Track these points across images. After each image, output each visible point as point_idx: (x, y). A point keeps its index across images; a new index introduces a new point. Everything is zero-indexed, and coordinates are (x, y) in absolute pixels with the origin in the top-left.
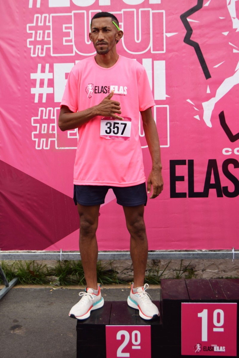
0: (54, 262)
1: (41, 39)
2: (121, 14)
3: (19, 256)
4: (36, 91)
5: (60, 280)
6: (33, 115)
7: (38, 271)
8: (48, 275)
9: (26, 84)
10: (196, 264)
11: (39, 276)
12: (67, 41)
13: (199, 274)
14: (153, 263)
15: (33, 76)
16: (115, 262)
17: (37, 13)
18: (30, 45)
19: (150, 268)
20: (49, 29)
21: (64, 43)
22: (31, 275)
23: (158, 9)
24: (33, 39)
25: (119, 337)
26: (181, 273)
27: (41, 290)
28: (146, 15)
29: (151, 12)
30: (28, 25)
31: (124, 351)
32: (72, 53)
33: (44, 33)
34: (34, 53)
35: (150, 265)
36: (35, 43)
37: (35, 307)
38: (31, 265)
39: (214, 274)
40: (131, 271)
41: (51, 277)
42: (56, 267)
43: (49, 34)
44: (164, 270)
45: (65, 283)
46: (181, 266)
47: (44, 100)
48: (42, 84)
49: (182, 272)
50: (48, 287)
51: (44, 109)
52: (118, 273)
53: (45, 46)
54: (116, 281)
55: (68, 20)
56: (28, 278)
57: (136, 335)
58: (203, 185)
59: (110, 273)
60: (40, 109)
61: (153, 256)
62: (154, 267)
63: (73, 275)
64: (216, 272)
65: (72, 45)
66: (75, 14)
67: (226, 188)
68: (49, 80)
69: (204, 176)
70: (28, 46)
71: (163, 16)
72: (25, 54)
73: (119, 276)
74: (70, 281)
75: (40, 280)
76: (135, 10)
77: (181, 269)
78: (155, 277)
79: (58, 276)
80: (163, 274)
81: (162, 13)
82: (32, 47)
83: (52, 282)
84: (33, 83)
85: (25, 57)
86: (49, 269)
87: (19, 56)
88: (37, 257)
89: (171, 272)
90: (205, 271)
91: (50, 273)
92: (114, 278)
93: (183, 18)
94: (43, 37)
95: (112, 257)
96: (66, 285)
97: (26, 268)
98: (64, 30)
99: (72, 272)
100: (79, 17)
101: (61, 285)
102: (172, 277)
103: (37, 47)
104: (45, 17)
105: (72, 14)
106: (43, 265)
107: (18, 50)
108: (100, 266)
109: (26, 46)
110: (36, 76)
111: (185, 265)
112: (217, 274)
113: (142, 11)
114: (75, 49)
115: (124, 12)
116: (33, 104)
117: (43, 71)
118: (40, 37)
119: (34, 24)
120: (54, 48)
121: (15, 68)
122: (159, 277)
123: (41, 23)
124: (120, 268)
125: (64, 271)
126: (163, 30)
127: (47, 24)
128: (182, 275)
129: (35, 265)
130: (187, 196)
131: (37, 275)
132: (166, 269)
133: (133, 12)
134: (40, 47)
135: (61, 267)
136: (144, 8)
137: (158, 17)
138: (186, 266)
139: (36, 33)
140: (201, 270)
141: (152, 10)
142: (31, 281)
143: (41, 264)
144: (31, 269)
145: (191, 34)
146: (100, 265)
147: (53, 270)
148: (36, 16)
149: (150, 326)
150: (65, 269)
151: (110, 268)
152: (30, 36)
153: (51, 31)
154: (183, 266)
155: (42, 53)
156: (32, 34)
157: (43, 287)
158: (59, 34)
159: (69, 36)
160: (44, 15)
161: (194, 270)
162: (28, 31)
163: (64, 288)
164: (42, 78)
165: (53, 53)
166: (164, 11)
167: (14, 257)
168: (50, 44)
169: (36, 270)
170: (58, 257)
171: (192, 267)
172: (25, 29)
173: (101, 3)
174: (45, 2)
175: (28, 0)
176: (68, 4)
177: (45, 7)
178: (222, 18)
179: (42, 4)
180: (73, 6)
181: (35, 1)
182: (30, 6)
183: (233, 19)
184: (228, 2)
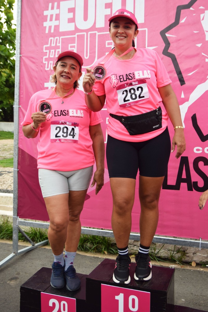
3: (31, 224)
13: (190, 256)
15: (46, 85)
17: (51, 36)
18: (45, 61)
20: (59, 48)
23: (142, 27)
24: (47, 57)
26: (175, 254)
30: (45, 46)
33: (55, 52)
34: (48, 68)
36: (48, 59)
39: (204, 258)
40: (134, 246)
43: (58, 52)
44: (160, 249)
46: (175, 248)
49: (175, 252)
55: (72, 40)
58: (176, 178)
62: (152, 245)
64: (205, 256)
66: (78, 36)
67: (196, 183)
69: (177, 171)
70: (44, 62)
71: (146, 33)
72: (42, 68)
77: (175, 250)
78: (152, 253)
80: (159, 252)
81: (145, 31)
82: (46, 62)
85: (41, 71)
87: (37, 69)
88: (43, 226)
89: (166, 252)
90: (195, 254)
93: (163, 33)
94: (55, 55)
95: (97, 233)
98: (69, 49)
100: (81, 38)
102: (167, 256)
103: (50, 62)
104: (57, 39)
105: (76, 36)
107: (37, 66)
109: (42, 62)
110: (48, 85)
112: (206, 258)
118: (52, 55)
119: (49, 45)
121: (34, 79)
122: (156, 254)
123: (53, 44)
126: (145, 45)
127: (58, 45)
128: (176, 255)
132: (162, 248)
134: (52, 62)
137: (141, 34)
138: (179, 248)
139: (50, 52)
140: (192, 252)
145: (169, 47)
148: (50, 39)
152: (46, 54)
153: (60, 50)
154: (177, 248)
156: (47, 52)
160: (56, 38)
161: (186, 252)
162: (44, 51)
166: (146, 29)
167: (27, 224)
171: (185, 249)
172: (43, 49)
173: (97, 26)
174: (57, 27)
175: (46, 27)
176: (73, 29)
177: (57, 32)
178: (195, 32)
179: (55, 30)
180: (77, 30)
181: (50, 27)
182: (47, 32)
183: (206, 32)
184: (201, 18)
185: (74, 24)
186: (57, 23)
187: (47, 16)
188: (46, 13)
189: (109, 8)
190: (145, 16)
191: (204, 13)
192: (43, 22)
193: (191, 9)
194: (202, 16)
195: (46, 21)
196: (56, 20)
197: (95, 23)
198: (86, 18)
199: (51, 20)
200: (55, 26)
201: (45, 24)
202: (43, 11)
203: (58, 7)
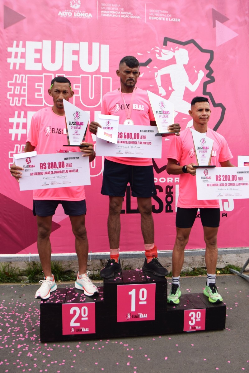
0: (25, 265)
1: (18, 93)
2: (80, 78)
4: (13, 131)
5: (29, 279)
6: (10, 150)
7: (12, 273)
8: (20, 276)
9: (5, 126)
10: (133, 264)
11: (13, 276)
12: (38, 95)
14: (101, 264)
15: (11, 120)
16: (72, 264)
17: (16, 73)
18: (9, 97)
19: (99, 268)
21: (36, 97)
22: (6, 275)
23: (107, 77)
24: (12, 93)
25: (72, 312)
27: (14, 286)
28: (97, 80)
29: (102, 78)
30: (9, 82)
31: (75, 322)
32: (42, 104)
33: (21, 89)
34: (13, 103)
35: (99, 266)
36: (13, 95)
37: (9, 298)
38: (6, 268)
41: (22, 277)
42: (26, 269)
43: (24, 89)
45: (34, 281)
47: (19, 139)
48: (18, 127)
50: (19, 284)
51: (19, 145)
52: (75, 272)
53: (21, 98)
54: (73, 278)
55: (40, 80)
56: (4, 278)
57: (85, 310)
59: (69, 273)
60: (16, 145)
61: (100, 257)
63: (40, 275)
65: (42, 99)
66: (45, 76)
68: (24, 124)
70: (8, 98)
71: (110, 81)
72: (6, 104)
73: (75, 275)
74: (37, 280)
75: (14, 279)
76: (90, 76)
79: (28, 275)
81: (110, 79)
82: (11, 98)
83: (23, 280)
84: (11, 125)
85: (5, 106)
86: (21, 271)
91: (22, 273)
92: (72, 277)
94: (20, 92)
96: (34, 282)
97: (2, 270)
98: (36, 87)
99: (39, 272)
101: (30, 282)
103: (15, 98)
104: (22, 77)
105: (43, 76)
106: (16, 268)
108: (61, 268)
109: (6, 98)
110: (14, 120)
111: (125, 265)
113: (95, 77)
114: (44, 101)
115: (82, 77)
116: (10, 142)
117: (19, 116)
118: (17, 91)
119: (14, 82)
120: (28, 100)
123: (19, 81)
124: (76, 269)
125: (33, 272)
127: (24, 82)
129: (10, 267)
130: (126, 212)
131: (11, 276)
133: (89, 77)
134: (17, 98)
135: (30, 269)
136: (96, 74)
137: (106, 82)
139: (15, 88)
141: (103, 76)
142: (6, 281)
143: (14, 267)
144: (7, 271)
146: (61, 266)
147: (24, 271)
148: (15, 75)
149: (95, 302)
150: (34, 270)
151: (69, 269)
152: (10, 90)
153: (26, 87)
155: (19, 103)
156: (11, 88)
157: (16, 284)
158: (32, 90)
159: (40, 92)
160: (21, 75)
162: (9, 87)
163: (32, 284)
164: (18, 122)
165: (28, 104)
168: (25, 97)
169: (10, 272)
170: (28, 259)
171: (130, 266)
172: (7, 85)
173: (65, 69)
174: (22, 65)
175: (10, 64)
176: (40, 68)
177: (22, 69)
178: (151, 86)
179: (20, 67)
180: (44, 70)
181: (15, 64)
182: (11, 68)
183: (159, 87)
184: (156, 75)
185: (41, 64)
186: (22, 61)
187: (11, 53)
188: (9, 49)
189: (76, 55)
190: (110, 67)
191: (157, 72)
192: (7, 58)
193: (147, 67)
194: (156, 74)
195: (10, 57)
196: (21, 58)
197: (62, 66)
198: (53, 61)
199: (16, 57)
200: (21, 64)
201: (9, 60)
202: (7, 47)
203: (24, 46)
